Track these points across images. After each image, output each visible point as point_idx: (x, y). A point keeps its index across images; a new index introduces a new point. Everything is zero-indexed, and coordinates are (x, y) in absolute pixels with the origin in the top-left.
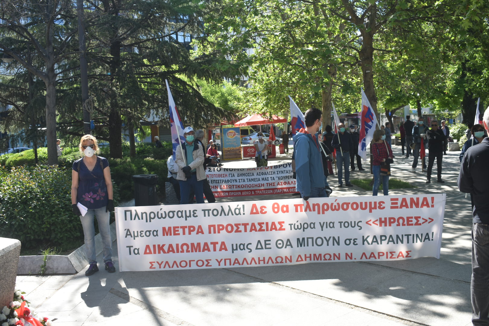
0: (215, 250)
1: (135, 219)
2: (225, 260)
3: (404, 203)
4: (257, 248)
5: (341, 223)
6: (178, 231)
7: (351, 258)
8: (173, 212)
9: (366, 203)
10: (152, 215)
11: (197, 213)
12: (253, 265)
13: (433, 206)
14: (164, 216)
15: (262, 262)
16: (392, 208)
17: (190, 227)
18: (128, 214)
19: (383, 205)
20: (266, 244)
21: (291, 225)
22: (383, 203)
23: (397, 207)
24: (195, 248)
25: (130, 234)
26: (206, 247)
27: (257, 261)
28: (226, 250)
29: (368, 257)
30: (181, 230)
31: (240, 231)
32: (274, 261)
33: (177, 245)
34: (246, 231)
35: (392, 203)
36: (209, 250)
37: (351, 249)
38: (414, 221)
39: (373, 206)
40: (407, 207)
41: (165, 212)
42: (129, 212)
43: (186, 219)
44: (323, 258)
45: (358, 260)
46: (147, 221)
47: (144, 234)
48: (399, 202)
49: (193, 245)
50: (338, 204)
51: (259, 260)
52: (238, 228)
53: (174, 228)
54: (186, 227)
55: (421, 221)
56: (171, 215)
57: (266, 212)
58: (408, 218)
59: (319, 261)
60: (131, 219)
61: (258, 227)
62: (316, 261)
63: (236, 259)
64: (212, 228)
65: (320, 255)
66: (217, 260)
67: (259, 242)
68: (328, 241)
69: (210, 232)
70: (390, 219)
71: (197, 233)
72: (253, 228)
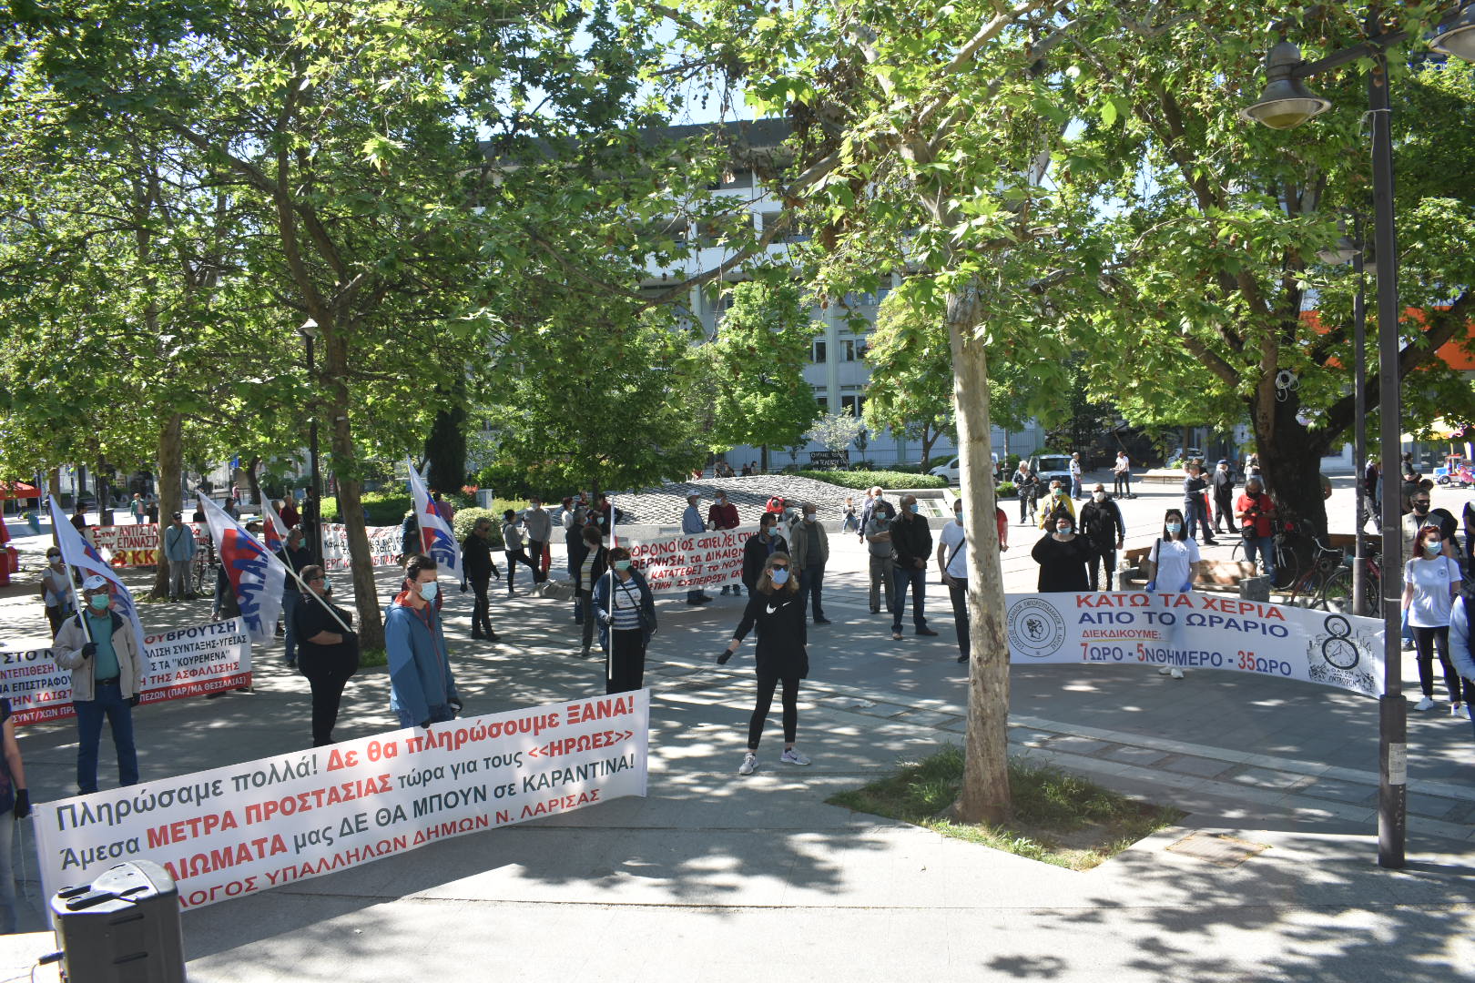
0: (261, 855)
1: (83, 824)
2: (285, 870)
3: (588, 711)
4: (342, 834)
5: (487, 760)
6: (182, 831)
7: (506, 820)
8: (170, 793)
9: (529, 720)
10: (123, 808)
11: (222, 787)
12: (339, 868)
13: (631, 711)
14: (149, 804)
15: (353, 859)
16: (569, 722)
17: (207, 818)
18: (67, 814)
19: (556, 719)
20: (358, 823)
21: (401, 778)
22: (556, 715)
23: (578, 721)
24: (222, 859)
25: (75, 861)
26: (244, 854)
27: (345, 859)
28: (284, 850)
29: (533, 812)
30: (188, 829)
31: (310, 808)
32: (376, 852)
33: (183, 862)
34: (319, 805)
35: (570, 715)
36: (250, 859)
37: (505, 803)
38: (604, 739)
39: (540, 723)
40: (593, 718)
41: (152, 796)
42: (69, 810)
43: (199, 804)
44: (458, 828)
45: (518, 820)
46: (111, 824)
47: (106, 852)
48: (581, 711)
49: (215, 854)
50: (483, 728)
51: (349, 857)
52: (305, 802)
53: (174, 826)
54: (199, 820)
55: (614, 737)
56: (166, 799)
57: (356, 763)
58: (594, 736)
59: (452, 835)
60: (75, 825)
61: (342, 793)
62: (447, 836)
63: (306, 864)
64: (254, 812)
65: (453, 824)
66: (268, 875)
67: (345, 820)
68: (466, 797)
69: (249, 821)
70: (567, 741)
71: (223, 829)
72: (334, 796)
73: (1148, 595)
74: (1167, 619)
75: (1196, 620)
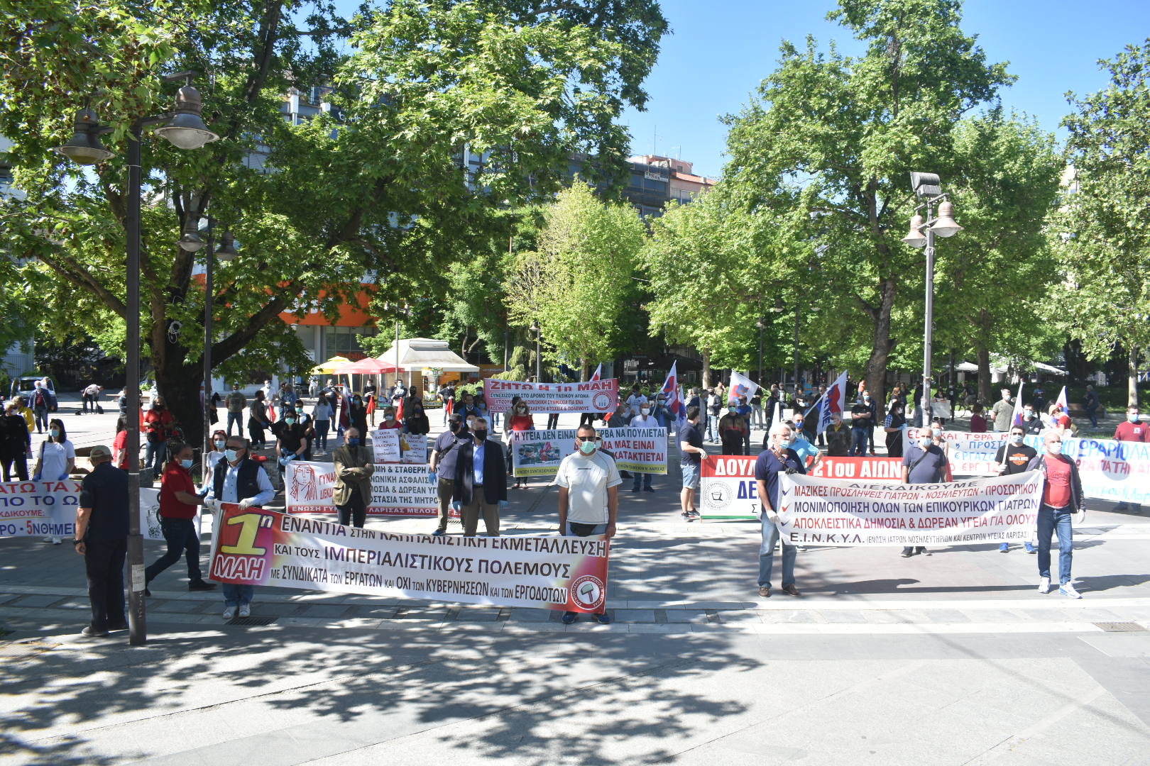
73: (34, 483)
74: (49, 501)
75: (70, 500)
